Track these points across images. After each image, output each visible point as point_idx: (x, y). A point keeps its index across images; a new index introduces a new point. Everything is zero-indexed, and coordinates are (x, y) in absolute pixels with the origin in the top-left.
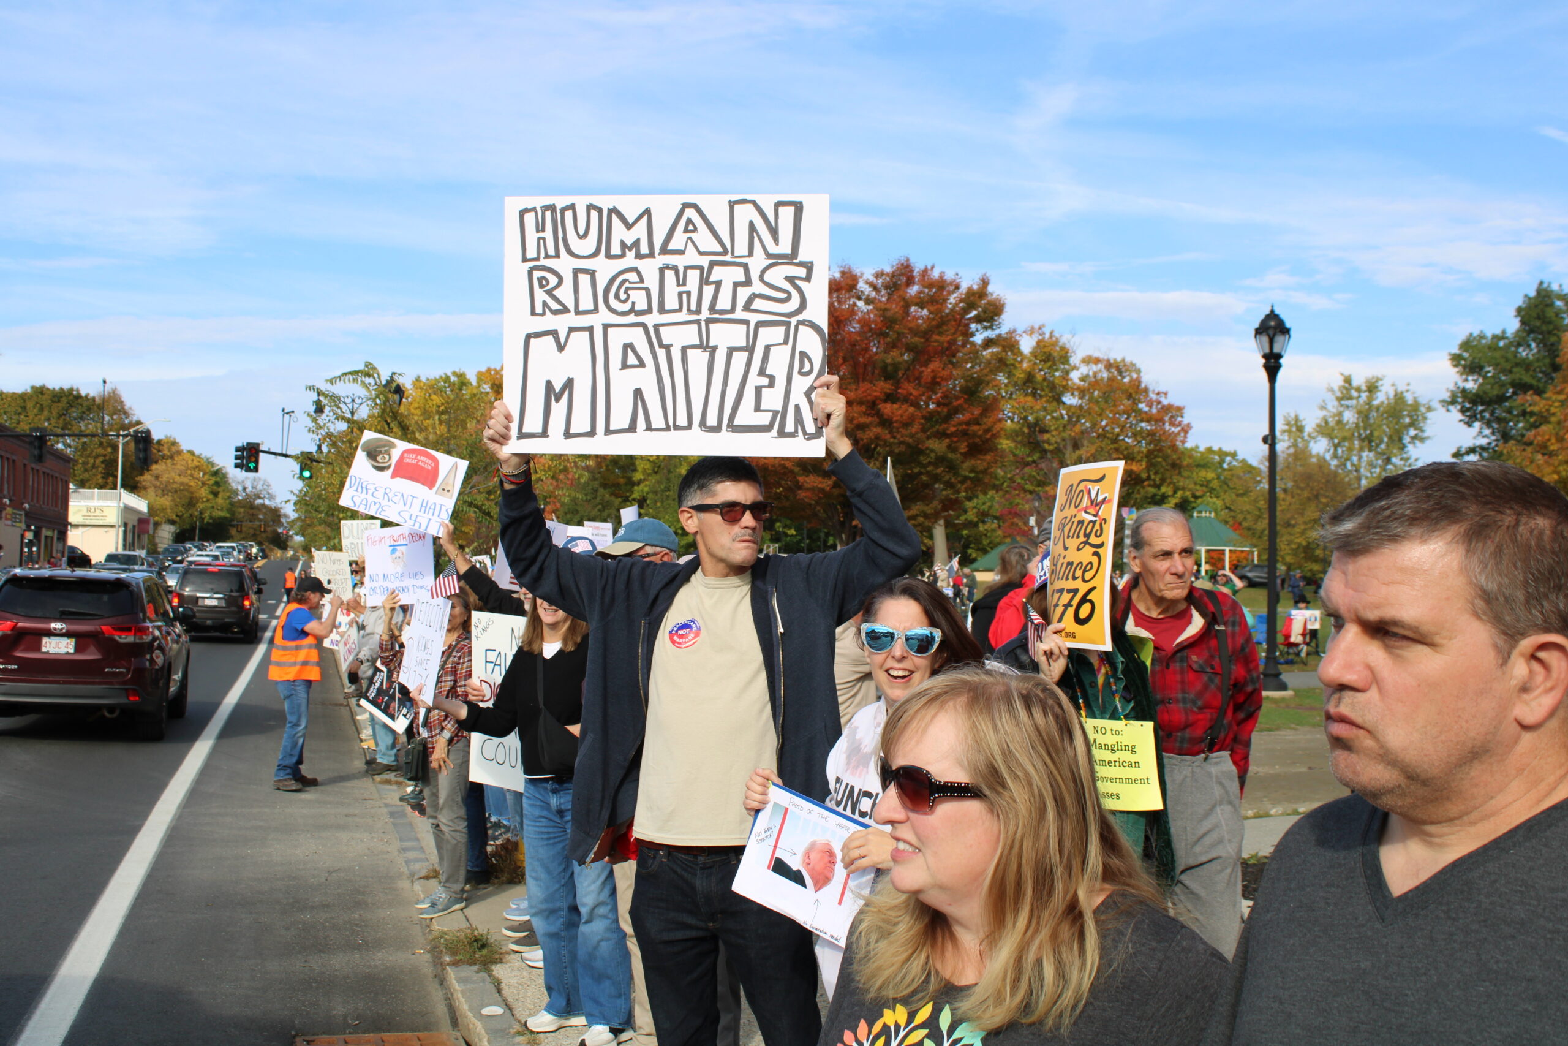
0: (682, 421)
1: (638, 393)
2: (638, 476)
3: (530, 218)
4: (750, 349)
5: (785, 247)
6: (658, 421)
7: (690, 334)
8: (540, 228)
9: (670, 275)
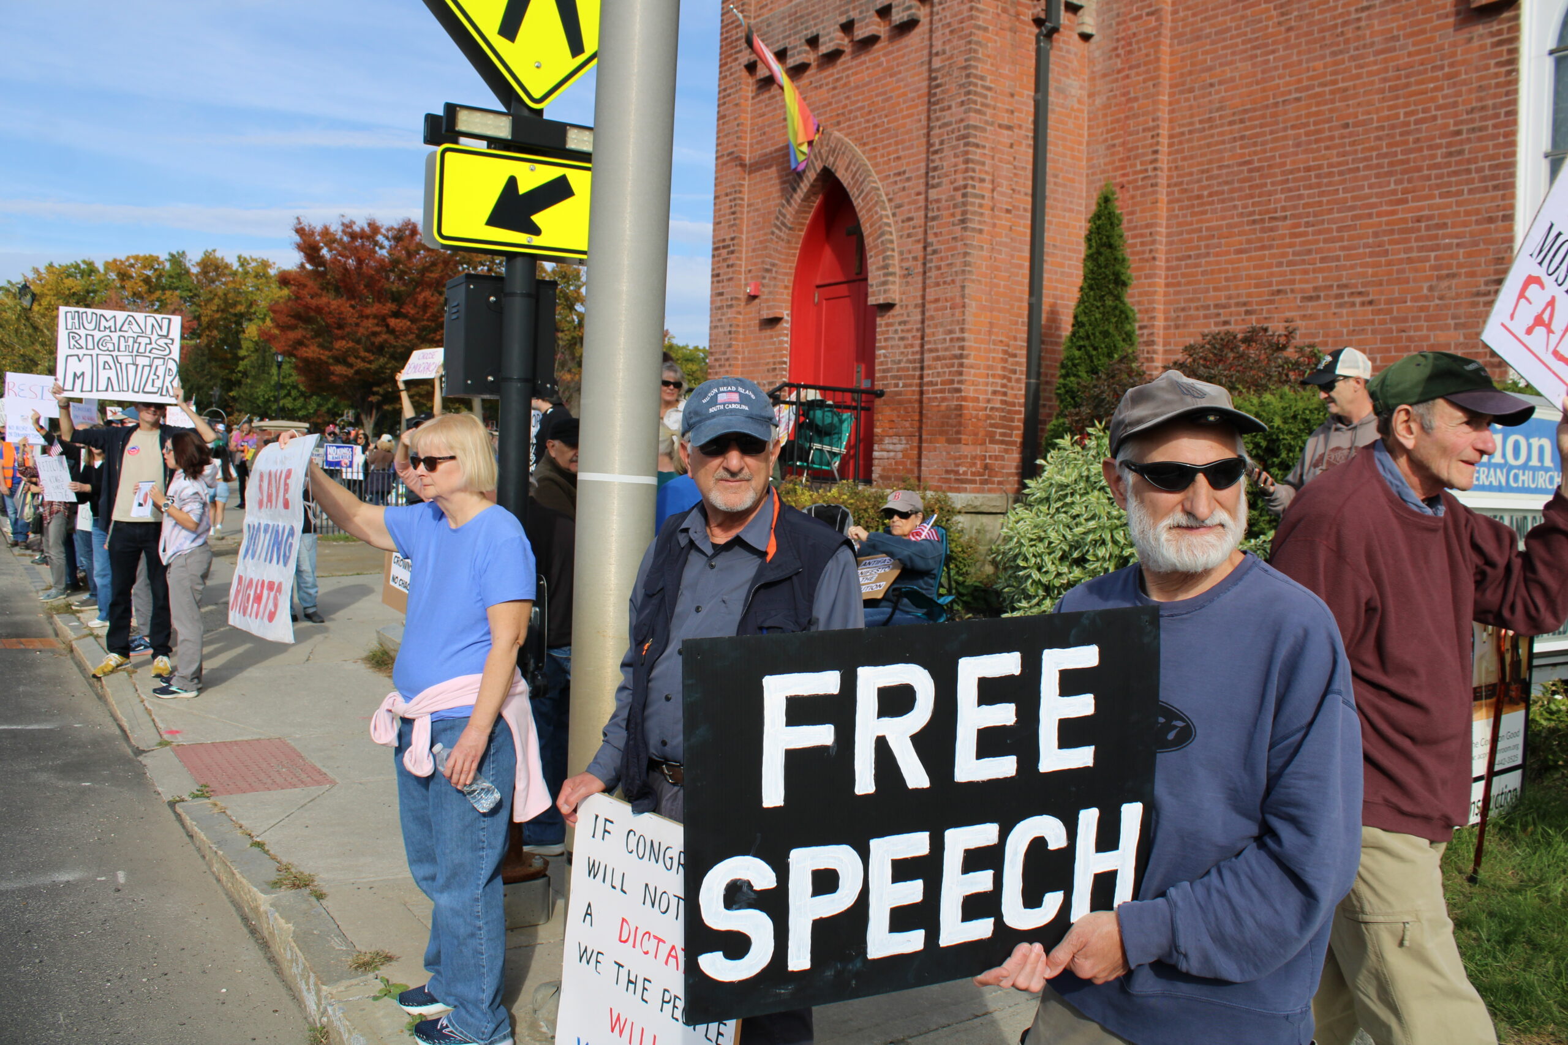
0: (125, 388)
1: (109, 378)
2: (242, 353)
3: (69, 315)
4: (151, 366)
5: (164, 333)
6: (116, 388)
7: (129, 360)
8: (73, 319)
9: (122, 339)
